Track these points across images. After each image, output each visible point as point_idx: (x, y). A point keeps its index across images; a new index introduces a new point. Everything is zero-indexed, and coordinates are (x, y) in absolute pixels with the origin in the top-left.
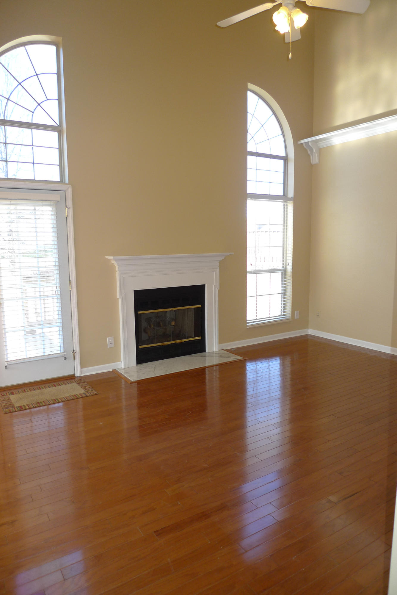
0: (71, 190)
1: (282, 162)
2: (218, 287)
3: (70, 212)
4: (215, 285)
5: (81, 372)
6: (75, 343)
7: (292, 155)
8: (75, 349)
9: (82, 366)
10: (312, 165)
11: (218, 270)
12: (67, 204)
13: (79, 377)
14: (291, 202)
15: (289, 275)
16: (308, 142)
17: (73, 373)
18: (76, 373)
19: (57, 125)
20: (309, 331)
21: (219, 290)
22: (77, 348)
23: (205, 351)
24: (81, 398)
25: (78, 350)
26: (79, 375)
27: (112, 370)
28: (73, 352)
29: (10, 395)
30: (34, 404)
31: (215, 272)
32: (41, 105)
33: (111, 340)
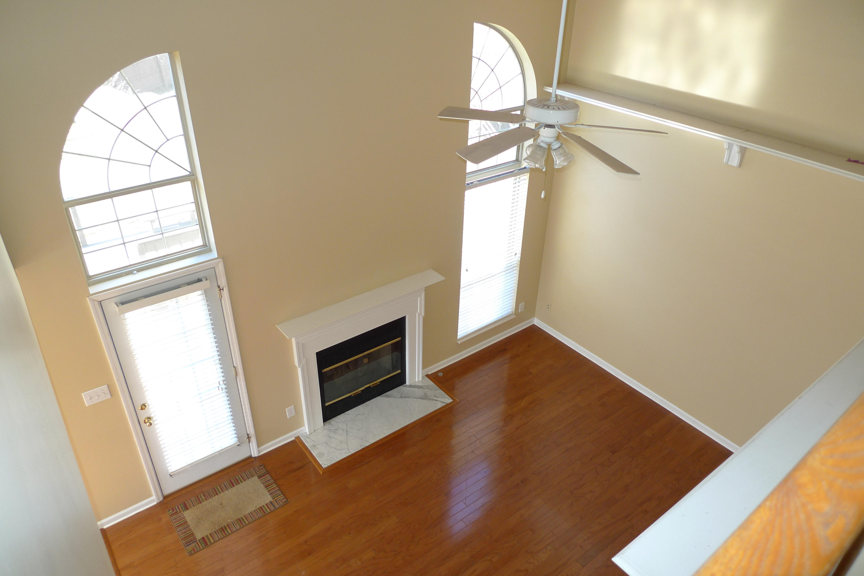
0: (223, 265)
2: (423, 314)
3: (225, 293)
4: (419, 312)
5: (259, 452)
6: (248, 427)
8: (248, 433)
9: (259, 445)
11: (423, 295)
12: (219, 284)
13: (258, 456)
14: (526, 174)
18: (252, 454)
19: (188, 173)
20: (535, 320)
21: (423, 317)
22: (252, 432)
23: (406, 383)
24: (270, 513)
25: (252, 433)
26: (256, 455)
27: (295, 438)
28: (248, 438)
29: (184, 510)
30: (218, 532)
31: (419, 298)
32: (158, 151)
33: (291, 410)
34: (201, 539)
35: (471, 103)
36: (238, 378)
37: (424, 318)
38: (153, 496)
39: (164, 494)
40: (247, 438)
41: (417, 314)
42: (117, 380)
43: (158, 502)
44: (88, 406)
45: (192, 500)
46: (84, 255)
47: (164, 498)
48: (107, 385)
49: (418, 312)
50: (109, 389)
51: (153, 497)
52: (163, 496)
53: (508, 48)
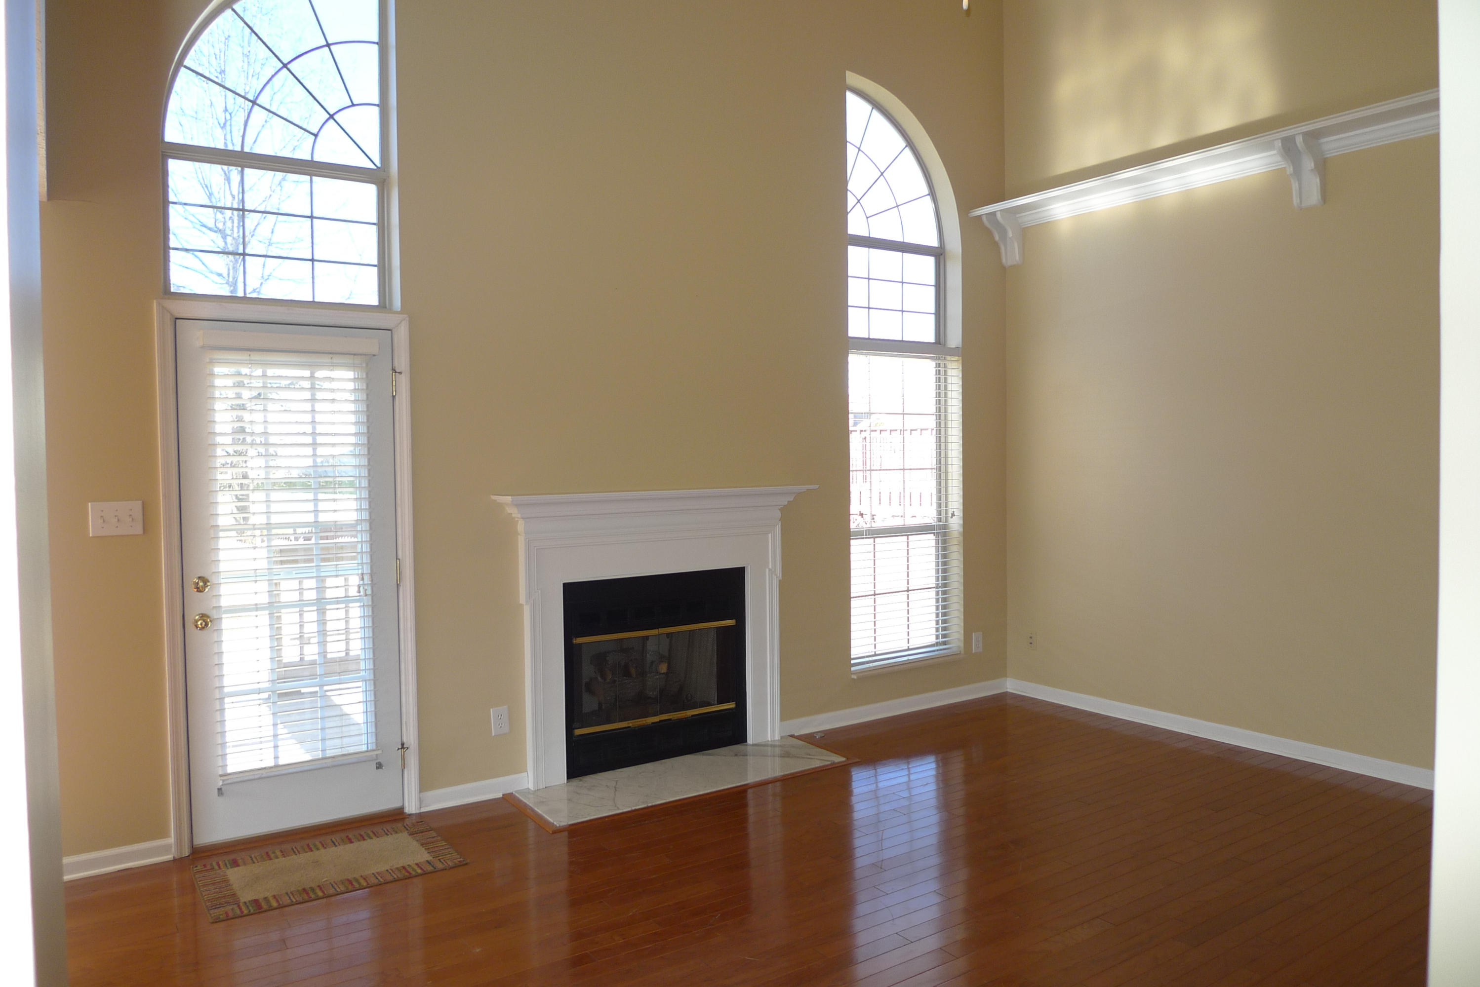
0: (407, 329)
1: (930, 261)
2: (779, 572)
3: (404, 382)
4: (770, 567)
5: (421, 802)
6: (406, 723)
7: (955, 244)
8: (405, 740)
9: (425, 785)
10: (1004, 268)
11: (778, 529)
12: (396, 364)
13: (415, 813)
14: (956, 358)
15: (955, 542)
16: (993, 214)
17: (395, 805)
18: (406, 804)
19: (375, 168)
20: (1008, 684)
21: (780, 581)
22: (412, 738)
23: (747, 742)
24: (421, 875)
25: (412, 743)
26: (414, 808)
27: (503, 795)
28: (401, 748)
29: (229, 867)
30: (293, 894)
31: (770, 535)
32: (335, 117)
33: (501, 715)
34: (249, 901)
35: (849, 216)
36: (401, 589)
37: (781, 584)
38: (170, 837)
39: (195, 843)
40: (398, 749)
41: (767, 570)
42: (164, 495)
43: (177, 857)
44: (92, 537)
45: (253, 856)
46: (171, 251)
47: (191, 854)
48: (143, 503)
49: (770, 570)
50: (143, 515)
51: (169, 839)
52: (192, 847)
53: (904, 148)
